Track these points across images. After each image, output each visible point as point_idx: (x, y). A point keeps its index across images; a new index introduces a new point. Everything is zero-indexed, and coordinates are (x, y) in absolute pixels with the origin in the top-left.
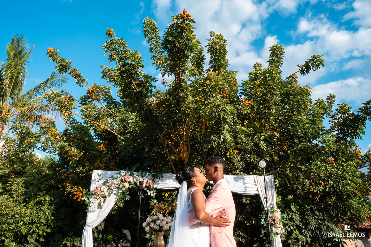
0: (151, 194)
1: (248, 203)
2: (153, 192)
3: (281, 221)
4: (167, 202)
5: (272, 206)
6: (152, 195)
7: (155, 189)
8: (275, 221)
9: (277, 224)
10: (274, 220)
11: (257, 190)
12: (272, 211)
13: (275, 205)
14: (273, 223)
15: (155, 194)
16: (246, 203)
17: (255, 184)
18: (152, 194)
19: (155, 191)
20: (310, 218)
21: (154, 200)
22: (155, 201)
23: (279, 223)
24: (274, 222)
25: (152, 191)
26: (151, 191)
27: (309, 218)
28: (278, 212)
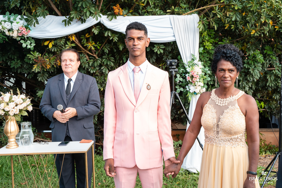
0: (27, 45)
1: (161, 53)
2: (31, 43)
3: (202, 77)
4: (54, 53)
5: (192, 57)
6: (29, 47)
7: (33, 38)
8: (194, 79)
9: (196, 82)
10: (192, 77)
11: (173, 35)
12: (191, 64)
13: (197, 56)
14: (190, 80)
15: (33, 45)
16: (159, 53)
17: (171, 27)
18: (29, 45)
19: (33, 41)
20: (251, 68)
21: (35, 53)
22: (37, 54)
23: (198, 80)
24: (192, 79)
25: (29, 42)
26: (27, 41)
27: (249, 67)
28: (198, 66)
